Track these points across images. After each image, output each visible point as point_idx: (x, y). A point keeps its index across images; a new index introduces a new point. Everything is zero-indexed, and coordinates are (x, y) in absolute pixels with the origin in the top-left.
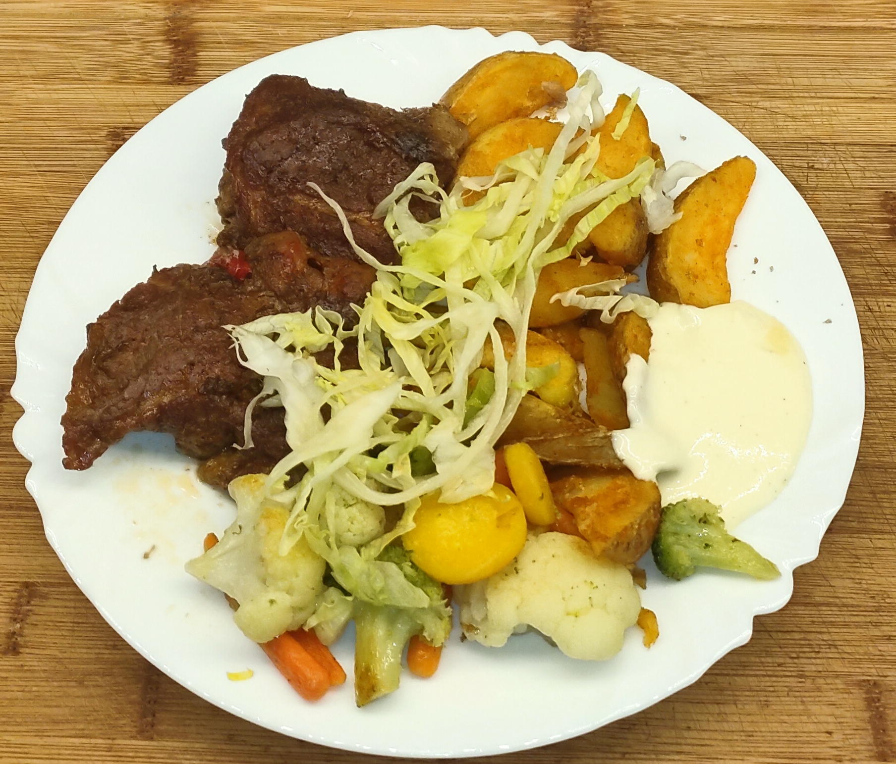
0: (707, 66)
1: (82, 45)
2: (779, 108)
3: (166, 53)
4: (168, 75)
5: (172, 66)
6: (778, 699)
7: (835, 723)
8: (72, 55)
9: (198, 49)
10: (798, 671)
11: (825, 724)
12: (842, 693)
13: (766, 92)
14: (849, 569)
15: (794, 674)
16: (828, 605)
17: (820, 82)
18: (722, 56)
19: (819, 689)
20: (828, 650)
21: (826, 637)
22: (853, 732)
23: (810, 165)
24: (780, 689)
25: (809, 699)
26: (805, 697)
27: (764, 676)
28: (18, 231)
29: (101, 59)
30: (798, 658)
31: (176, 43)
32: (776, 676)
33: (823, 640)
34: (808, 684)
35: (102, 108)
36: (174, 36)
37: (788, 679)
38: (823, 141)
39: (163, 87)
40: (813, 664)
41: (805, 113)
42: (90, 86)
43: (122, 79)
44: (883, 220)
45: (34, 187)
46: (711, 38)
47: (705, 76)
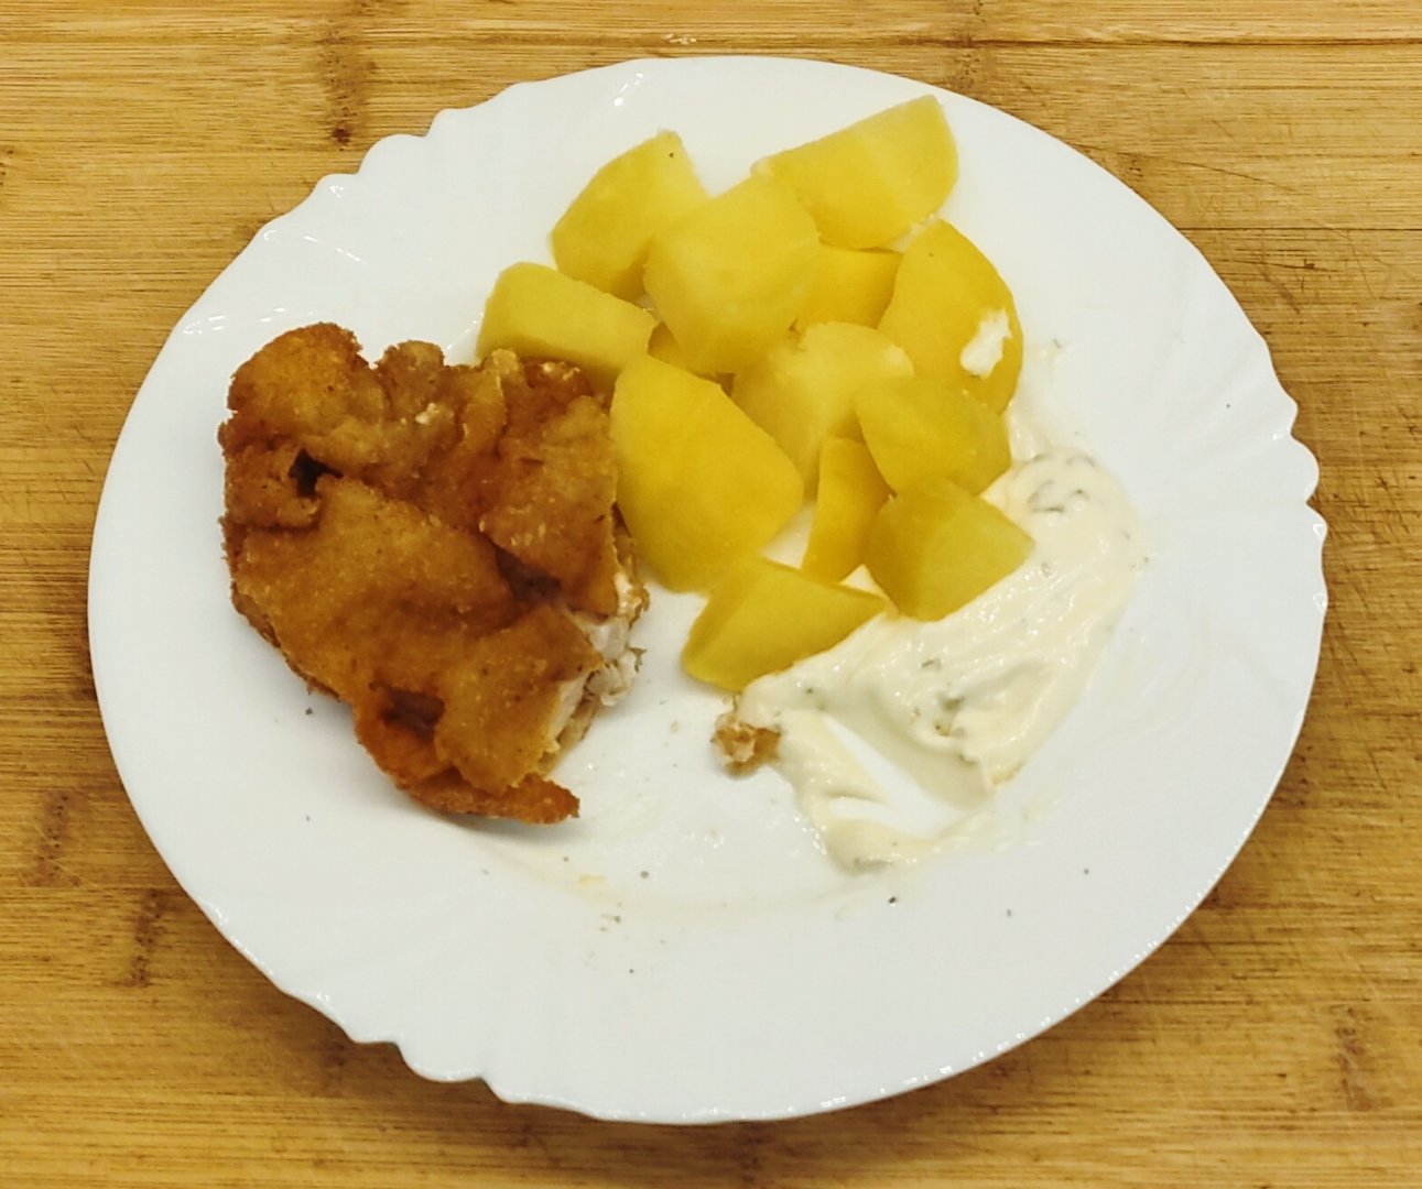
0: (1159, 109)
2: (1266, 173)
3: (320, 101)
4: (323, 135)
5: (329, 120)
6: (1213, 1033)
7: (1291, 1062)
8: (174, 105)
9: (368, 92)
10: (1246, 996)
11: (1276, 1065)
12: (1303, 1023)
14: (1326, 857)
15: (1238, 1000)
16: (1291, 906)
17: (1329, 130)
18: (1182, 91)
19: (1269, 1019)
20: (1288, 967)
21: (1286, 950)
22: (1316, 1074)
23: (1308, 262)
24: (1217, 1020)
25: (1257, 1032)
27: (1195, 1003)
29: (219, 112)
30: (1244, 978)
31: (335, 84)
32: (1213, 1003)
33: (1282, 954)
34: (1257, 1012)
36: (331, 72)
37: (1230, 1007)
38: (1331, 226)
39: (317, 155)
40: (1266, 986)
41: (1305, 181)
42: (205, 155)
43: (253, 143)
44: (1412, 349)
47: (1156, 125)
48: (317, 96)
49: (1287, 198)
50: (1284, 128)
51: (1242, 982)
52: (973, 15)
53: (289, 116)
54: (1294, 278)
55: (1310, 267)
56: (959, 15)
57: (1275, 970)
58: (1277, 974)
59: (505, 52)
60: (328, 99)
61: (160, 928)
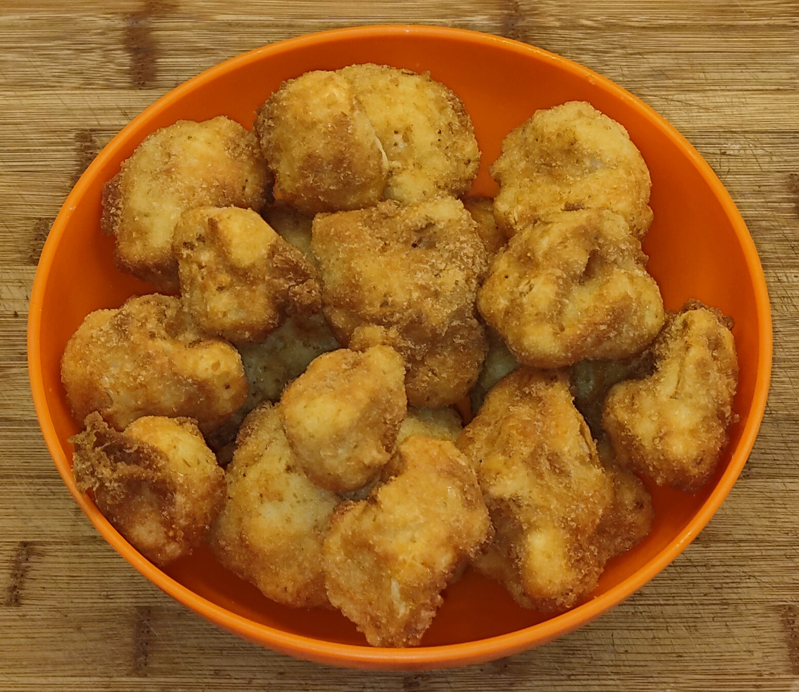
0: (627, 64)
1: (47, 55)
2: (693, 100)
3: (127, 61)
4: (130, 81)
5: (132, 72)
6: (704, 624)
7: (756, 643)
8: (39, 64)
9: (156, 56)
10: (722, 599)
11: (746, 644)
12: (761, 617)
13: (681, 86)
14: (766, 509)
15: (718, 602)
17: (729, 75)
18: (639, 54)
19: (740, 614)
20: (748, 580)
21: (746, 569)
22: (771, 650)
23: (722, 151)
24: (706, 615)
25: (733, 623)
26: (728, 621)
27: (692, 604)
29: (65, 67)
30: (721, 588)
31: (135, 51)
32: (703, 604)
33: (743, 572)
34: (731, 610)
35: (70, 112)
36: (133, 44)
37: (714, 607)
38: (733, 130)
39: (126, 92)
40: (735, 593)
41: (716, 104)
42: (58, 92)
43: (88, 84)
44: (789, 201)
45: (10, 186)
46: (629, 38)
47: (625, 73)
48: (124, 59)
49: (707, 114)
50: (702, 75)
51: (719, 590)
52: (513, 12)
53: (107, 70)
54: (714, 160)
55: (724, 154)
56: (506, 12)
57: (739, 583)
58: (741, 585)
59: (236, 33)
60: (132, 60)
61: (29, 567)
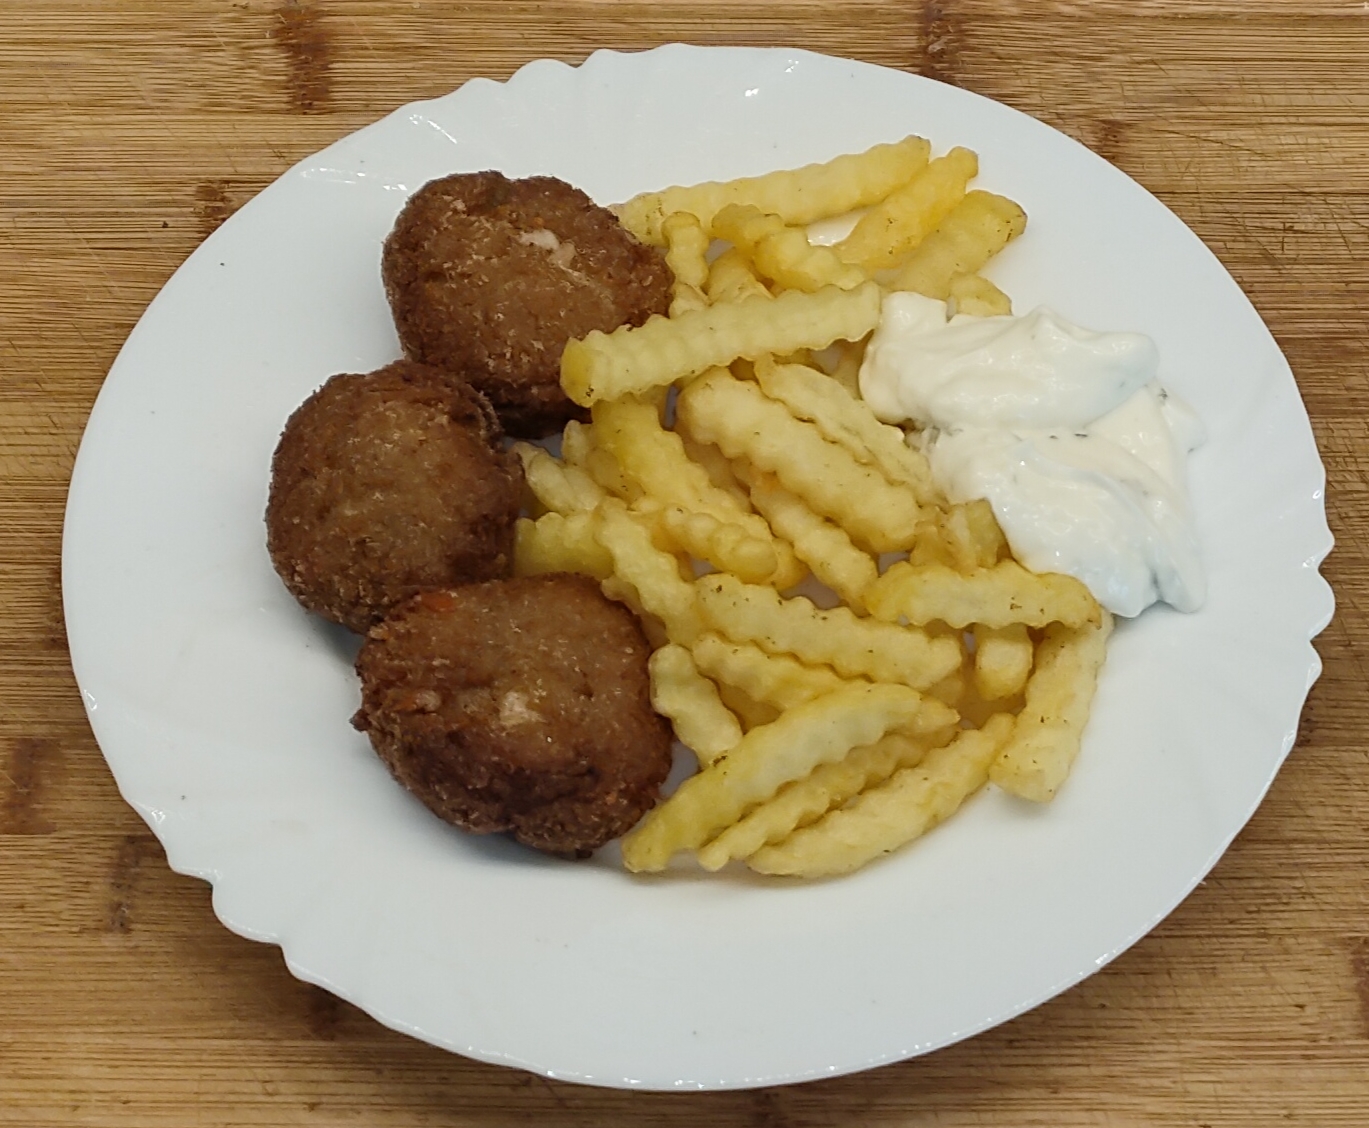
0: (1132, 79)
1: (145, 54)
2: (1241, 140)
3: (281, 66)
4: (285, 99)
5: (291, 84)
6: (1229, 966)
7: (1309, 993)
8: (130, 69)
9: (329, 58)
10: (1259, 929)
11: (1294, 996)
12: (1320, 955)
13: (1221, 116)
14: (1334, 793)
15: (1252, 933)
16: (1302, 841)
17: (1302, 100)
18: (1153, 62)
19: (1286, 952)
20: (1301, 900)
21: (1298, 884)
22: (1332, 1004)
23: (1288, 225)
24: (1232, 952)
25: (1274, 965)
26: (1267, 961)
27: (1209, 936)
28: (70, 338)
29: (176, 76)
30: (1258, 912)
31: (295, 50)
32: (1227, 936)
33: (1294, 888)
34: (1272, 945)
35: (186, 152)
36: (291, 38)
37: (1244, 940)
38: (1308, 190)
39: (280, 118)
40: (1279, 919)
41: (1281, 147)
42: (162, 117)
43: (214, 106)
45: (87, 272)
46: (1137, 36)
48: (276, 62)
49: (1263, 163)
50: (1258, 98)
51: (1254, 915)
53: (247, 81)
54: (1274, 240)
55: (1291, 229)
57: (1287, 904)
58: (1290, 908)
60: (290, 65)
61: (138, 873)
